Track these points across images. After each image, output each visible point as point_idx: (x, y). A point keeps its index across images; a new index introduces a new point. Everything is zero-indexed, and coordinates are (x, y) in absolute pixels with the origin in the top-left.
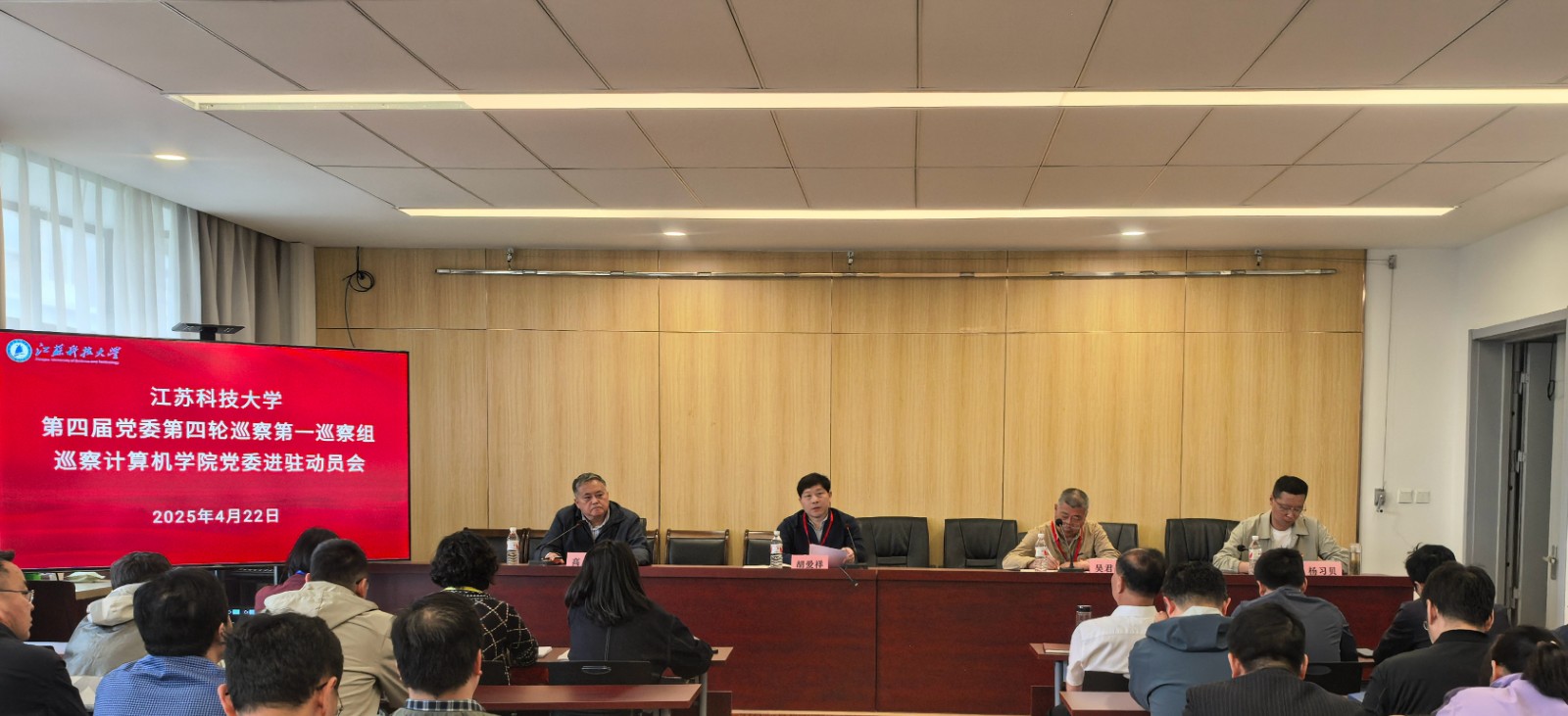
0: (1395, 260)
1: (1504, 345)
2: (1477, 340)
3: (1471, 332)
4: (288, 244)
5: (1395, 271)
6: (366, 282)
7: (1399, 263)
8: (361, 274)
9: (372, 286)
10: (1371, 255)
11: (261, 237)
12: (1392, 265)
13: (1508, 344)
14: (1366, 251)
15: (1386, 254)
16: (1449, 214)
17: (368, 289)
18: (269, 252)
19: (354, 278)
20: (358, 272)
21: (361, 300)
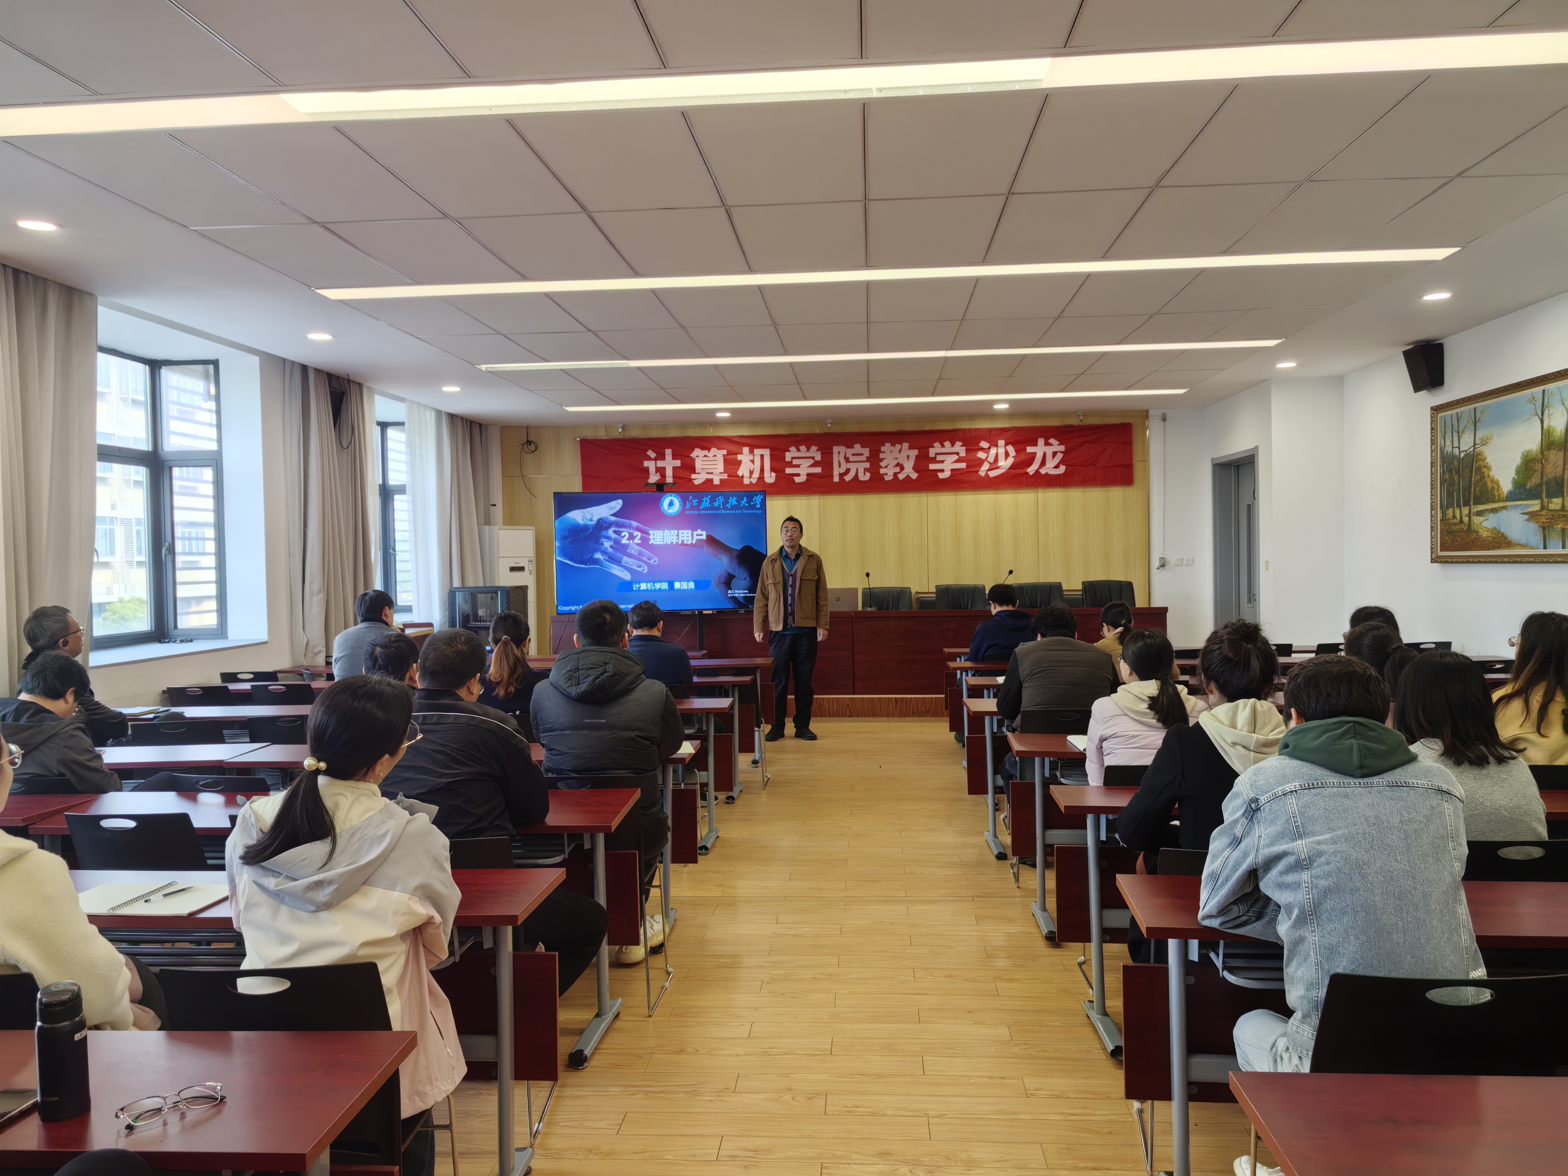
0: (1166, 416)
1: (1233, 467)
2: (1215, 464)
3: (1212, 459)
4: (486, 426)
5: (1166, 422)
6: (532, 447)
7: (1168, 418)
8: (529, 442)
9: (536, 450)
10: (1151, 413)
11: (471, 422)
12: (1164, 420)
13: (1235, 466)
14: (1147, 411)
15: (1159, 413)
16: (1185, 393)
17: (533, 452)
18: (476, 431)
19: (526, 444)
20: (528, 441)
21: (529, 459)
